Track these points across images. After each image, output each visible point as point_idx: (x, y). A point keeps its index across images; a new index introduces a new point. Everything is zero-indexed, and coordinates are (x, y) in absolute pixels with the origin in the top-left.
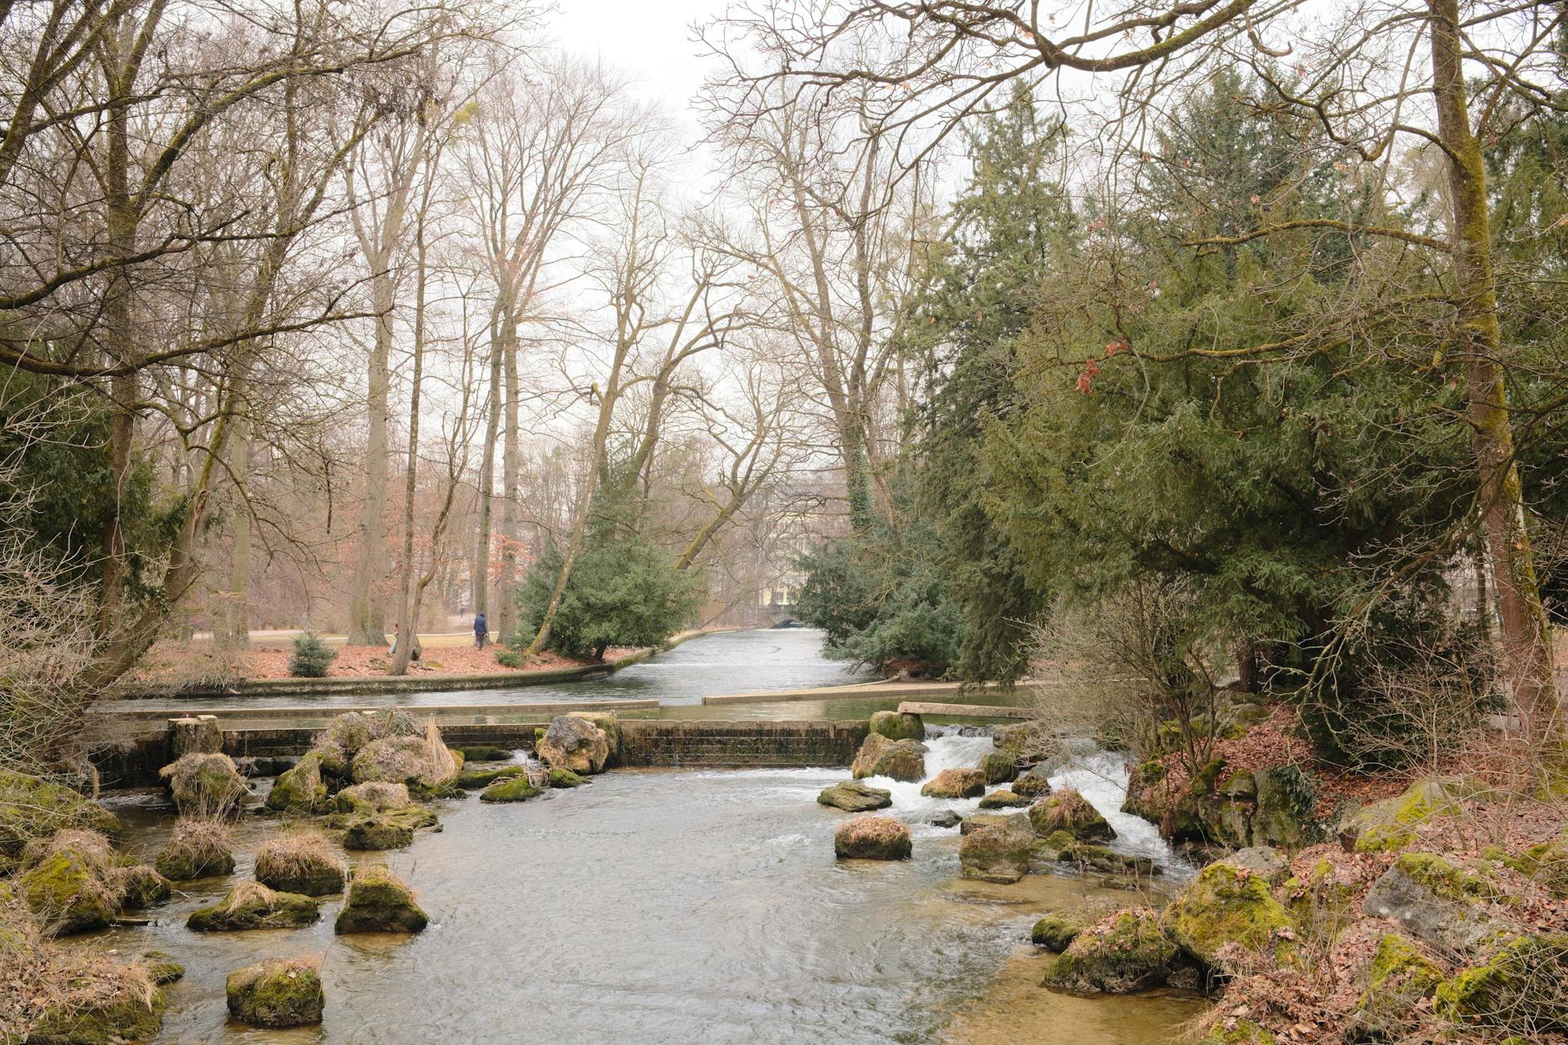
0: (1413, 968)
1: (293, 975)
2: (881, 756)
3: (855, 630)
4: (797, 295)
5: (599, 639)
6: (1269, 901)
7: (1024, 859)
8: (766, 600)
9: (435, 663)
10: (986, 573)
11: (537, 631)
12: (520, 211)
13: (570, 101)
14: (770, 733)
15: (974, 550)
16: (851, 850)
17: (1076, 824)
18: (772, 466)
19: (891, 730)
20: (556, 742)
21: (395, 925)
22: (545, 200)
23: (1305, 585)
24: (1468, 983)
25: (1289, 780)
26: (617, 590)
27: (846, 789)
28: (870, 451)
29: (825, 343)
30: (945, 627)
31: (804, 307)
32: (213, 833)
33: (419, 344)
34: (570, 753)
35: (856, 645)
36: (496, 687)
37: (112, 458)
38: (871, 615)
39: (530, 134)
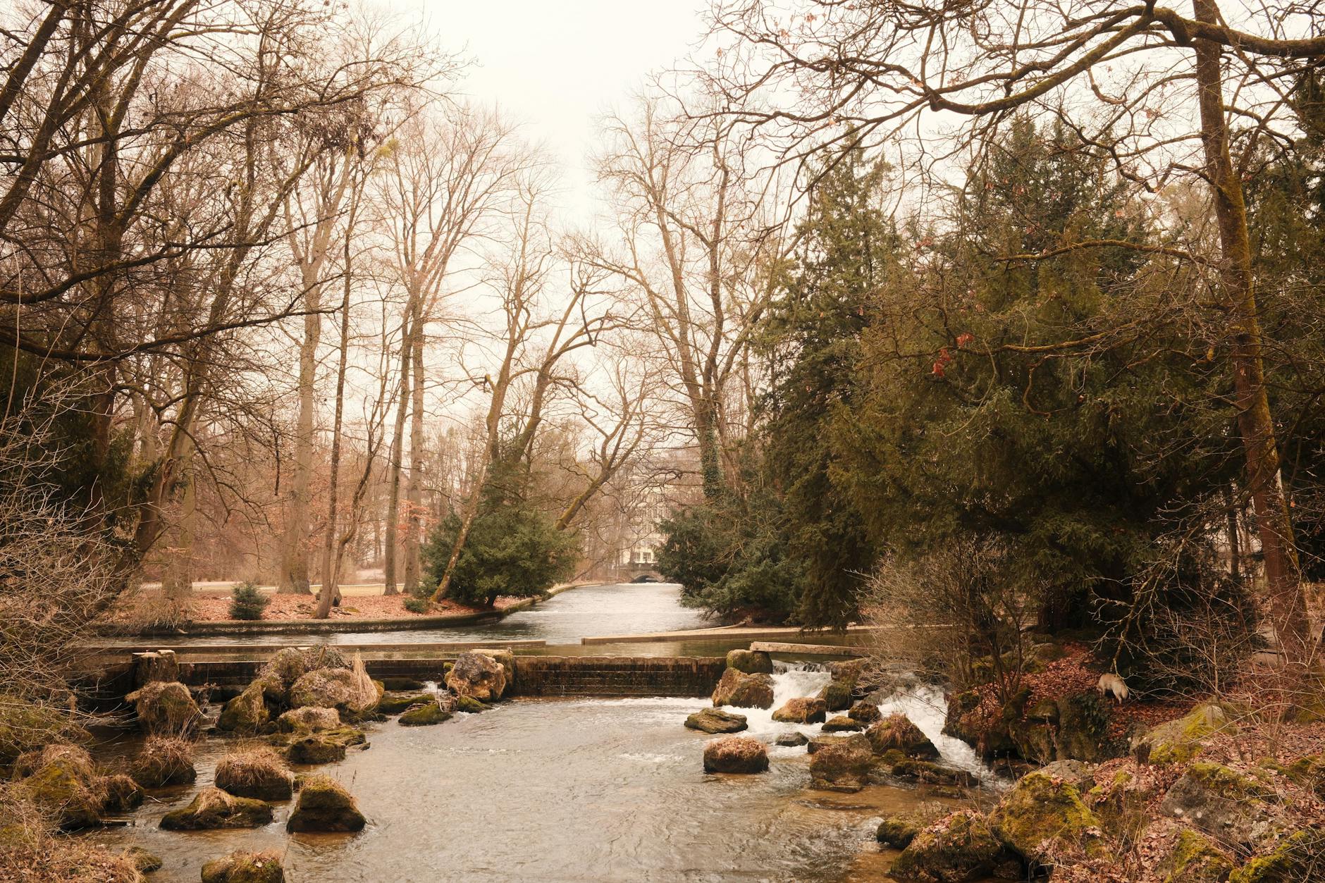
0: (1208, 858)
1: (259, 865)
2: (737, 687)
3: (708, 583)
4: (658, 301)
5: (491, 589)
6: (1080, 804)
7: (863, 772)
8: (626, 559)
9: (353, 609)
10: (825, 532)
11: (439, 583)
12: (428, 229)
13: (471, 139)
14: (642, 667)
15: (813, 515)
16: (718, 765)
17: (905, 744)
18: (635, 444)
19: (745, 664)
20: (462, 674)
21: (338, 825)
22: (449, 221)
23: (1101, 541)
24: (1257, 869)
25: (1087, 706)
26: (509, 547)
27: (708, 714)
28: (721, 432)
29: (682, 342)
30: (785, 580)
31: (665, 312)
32: (179, 748)
33: (345, 339)
34: (473, 683)
35: (710, 595)
36: (404, 630)
37: (95, 431)
38: (723, 569)
39: (438, 166)
